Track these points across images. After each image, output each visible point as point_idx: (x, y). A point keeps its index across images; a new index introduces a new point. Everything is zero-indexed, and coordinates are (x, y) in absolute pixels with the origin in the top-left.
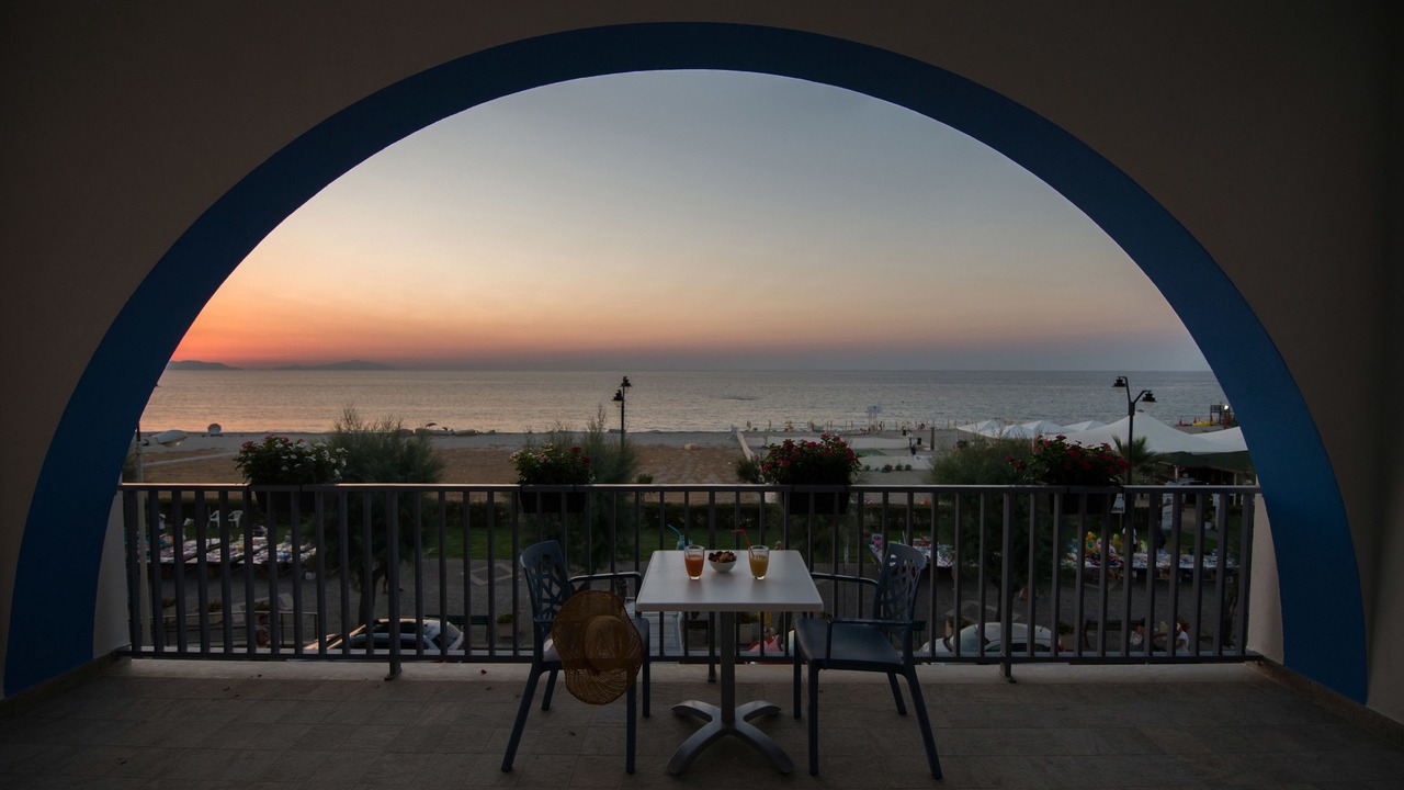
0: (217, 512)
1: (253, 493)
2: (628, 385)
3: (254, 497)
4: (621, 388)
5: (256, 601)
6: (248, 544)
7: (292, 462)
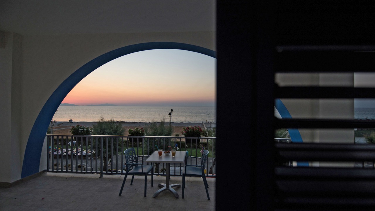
0: (71, 142)
1: (73, 137)
2: (173, 111)
3: (74, 138)
4: (171, 112)
5: (78, 164)
6: (77, 150)
7: (81, 131)
